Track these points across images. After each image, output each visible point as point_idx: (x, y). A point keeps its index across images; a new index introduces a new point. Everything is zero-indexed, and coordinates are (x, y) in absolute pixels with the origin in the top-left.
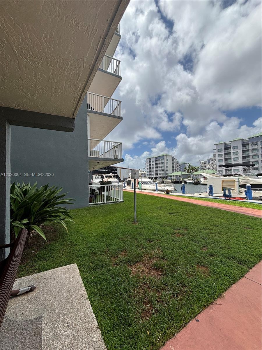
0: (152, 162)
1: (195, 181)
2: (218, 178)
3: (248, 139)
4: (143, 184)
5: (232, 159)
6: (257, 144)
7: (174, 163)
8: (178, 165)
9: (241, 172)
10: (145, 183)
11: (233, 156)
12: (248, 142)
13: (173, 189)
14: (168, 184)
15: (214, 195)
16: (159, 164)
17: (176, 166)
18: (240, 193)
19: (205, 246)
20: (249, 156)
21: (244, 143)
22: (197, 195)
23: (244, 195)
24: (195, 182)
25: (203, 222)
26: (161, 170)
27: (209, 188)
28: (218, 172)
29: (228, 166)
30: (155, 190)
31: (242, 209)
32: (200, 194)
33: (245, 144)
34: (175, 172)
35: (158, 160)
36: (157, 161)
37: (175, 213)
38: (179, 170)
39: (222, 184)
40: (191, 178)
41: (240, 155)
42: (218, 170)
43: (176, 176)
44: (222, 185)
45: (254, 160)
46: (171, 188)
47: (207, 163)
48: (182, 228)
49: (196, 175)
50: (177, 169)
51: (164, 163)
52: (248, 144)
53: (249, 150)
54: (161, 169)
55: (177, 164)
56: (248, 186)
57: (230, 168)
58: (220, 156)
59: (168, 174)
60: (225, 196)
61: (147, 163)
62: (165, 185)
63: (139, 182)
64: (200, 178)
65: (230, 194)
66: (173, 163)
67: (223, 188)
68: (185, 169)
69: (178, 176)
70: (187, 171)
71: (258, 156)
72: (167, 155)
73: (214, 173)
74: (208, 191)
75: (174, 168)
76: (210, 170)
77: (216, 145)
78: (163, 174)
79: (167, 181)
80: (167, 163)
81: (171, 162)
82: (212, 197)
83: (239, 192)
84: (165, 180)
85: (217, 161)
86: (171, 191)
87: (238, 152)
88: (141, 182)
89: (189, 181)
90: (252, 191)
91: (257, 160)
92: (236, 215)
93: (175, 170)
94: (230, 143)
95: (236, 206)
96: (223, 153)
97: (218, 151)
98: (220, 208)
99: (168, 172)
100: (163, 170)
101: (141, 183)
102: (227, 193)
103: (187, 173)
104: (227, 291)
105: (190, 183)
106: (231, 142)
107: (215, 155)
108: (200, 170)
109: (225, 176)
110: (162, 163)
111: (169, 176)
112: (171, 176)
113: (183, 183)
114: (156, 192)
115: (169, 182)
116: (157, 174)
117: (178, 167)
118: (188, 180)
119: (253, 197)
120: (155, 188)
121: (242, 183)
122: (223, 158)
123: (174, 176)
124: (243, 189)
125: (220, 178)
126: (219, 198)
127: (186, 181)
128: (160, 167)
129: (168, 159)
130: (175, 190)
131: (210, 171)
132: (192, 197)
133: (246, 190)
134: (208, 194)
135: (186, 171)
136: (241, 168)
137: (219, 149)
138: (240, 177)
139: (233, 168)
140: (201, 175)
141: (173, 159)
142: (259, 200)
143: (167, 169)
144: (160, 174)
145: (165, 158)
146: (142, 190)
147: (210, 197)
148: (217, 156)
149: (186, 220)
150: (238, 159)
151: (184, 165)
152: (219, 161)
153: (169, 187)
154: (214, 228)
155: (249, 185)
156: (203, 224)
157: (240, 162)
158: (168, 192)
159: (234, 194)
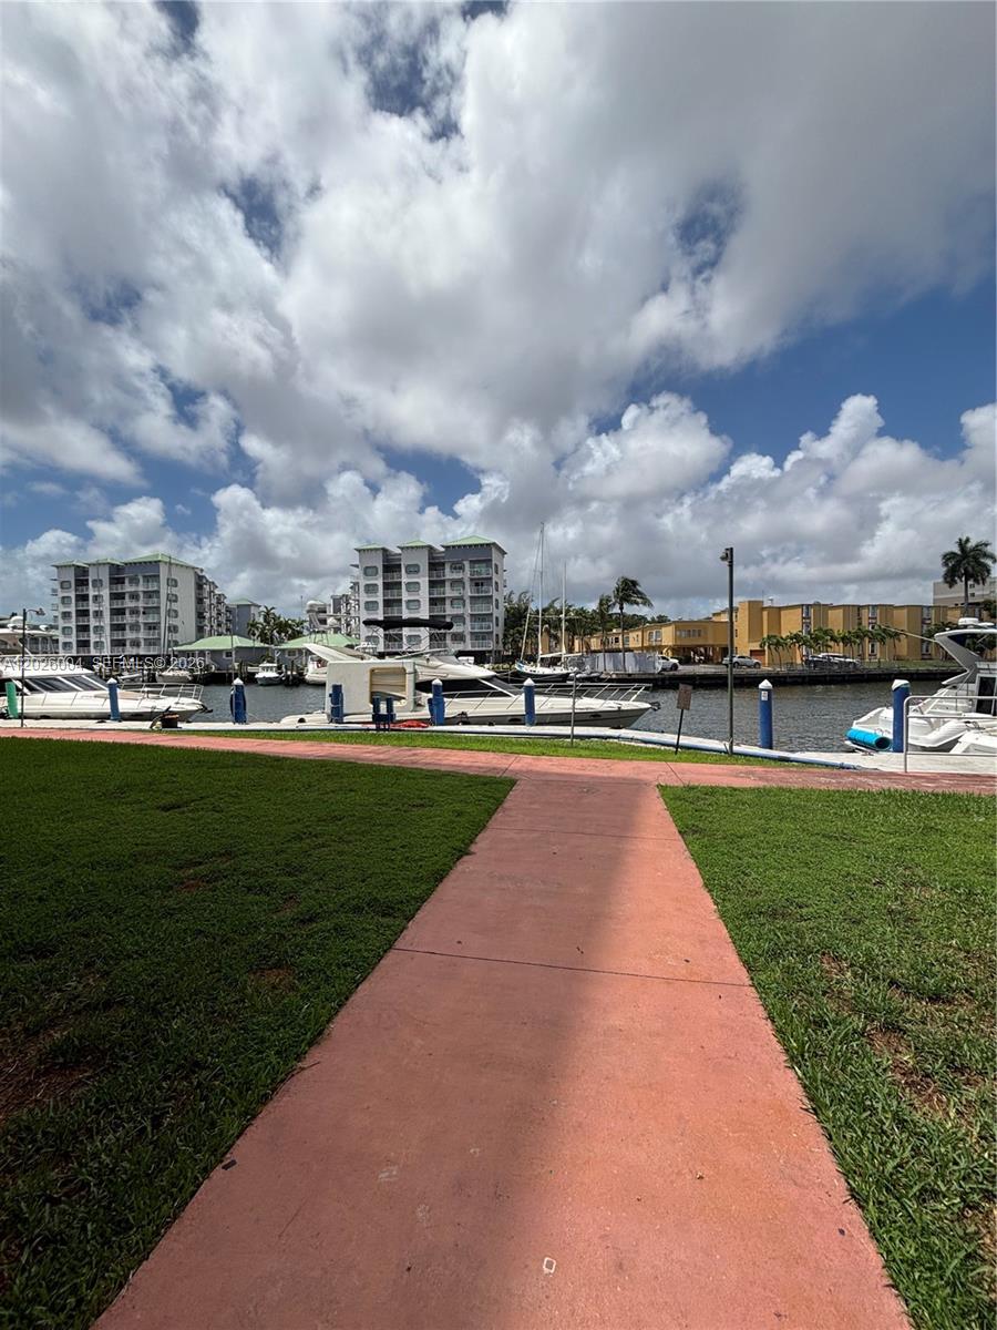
0: (94, 586)
1: (289, 673)
2: (359, 661)
3: (443, 549)
4: (32, 689)
5: (404, 604)
6: (462, 568)
7: (207, 601)
8: (223, 610)
9: (424, 645)
10: (48, 684)
11: (405, 596)
12: (443, 558)
13: (195, 708)
14: (173, 687)
15: (346, 719)
16: (134, 596)
17: (214, 614)
18: (418, 708)
19: (291, 898)
20: (444, 599)
21: (433, 558)
22: (289, 722)
23: (425, 713)
24: (288, 677)
25: (293, 816)
26: (142, 627)
27: (330, 695)
28: (363, 644)
29: (391, 624)
30: (102, 718)
31: (414, 755)
32: (302, 721)
33: (435, 565)
34: (210, 635)
35: (127, 581)
36: (121, 581)
37: (187, 804)
38: (228, 630)
39: (371, 681)
40: (273, 663)
41: (424, 595)
42: (363, 637)
43: (213, 652)
44: (372, 685)
45: (455, 612)
46: (188, 703)
47: (330, 611)
48: (213, 854)
49: (291, 652)
50: (219, 625)
51: (159, 597)
52: (443, 564)
53: (443, 582)
54: (141, 619)
55: (219, 603)
56: (436, 686)
57: (396, 631)
58: (370, 589)
59: (176, 644)
60: (377, 718)
61: (63, 585)
62: (158, 693)
63: (9, 680)
64: (307, 660)
65: (392, 710)
66: (200, 601)
67: (372, 693)
68: (252, 625)
69: (220, 652)
70: (257, 633)
71: (464, 601)
72: (170, 563)
73: (351, 647)
74: (328, 704)
75: (206, 622)
76: (338, 635)
77: (359, 551)
78: (150, 643)
79: (171, 674)
80: (173, 599)
81: (193, 595)
82: (340, 726)
83: (415, 702)
84: (162, 670)
85: (362, 605)
86: (186, 716)
87: (418, 583)
88: (20, 680)
89: (265, 672)
90: (445, 699)
91: (460, 611)
92: (398, 773)
93: (208, 629)
94: (399, 551)
95: (401, 746)
96: (380, 582)
97: (365, 574)
98: (358, 759)
99: (176, 637)
100: (152, 627)
101: (20, 685)
102: (383, 708)
103: (258, 644)
104: (343, 1012)
105: (269, 682)
106: (402, 548)
107: (355, 586)
108: (305, 632)
109: (381, 656)
110: (149, 595)
111: (179, 651)
112: (190, 654)
113: (238, 681)
114: (109, 725)
115: (183, 680)
116: (120, 643)
117: (223, 619)
118: (263, 668)
119: (446, 716)
120: (106, 707)
121: (422, 678)
122: (379, 598)
123: (202, 653)
124: (424, 694)
125: (364, 661)
126: (360, 726)
127: (254, 674)
128: (134, 612)
129: (176, 581)
130: (204, 709)
131: (341, 640)
132: (268, 734)
133: (431, 696)
134: (326, 717)
135: (254, 635)
136: (424, 632)
137: (367, 568)
138: (418, 661)
139: (406, 631)
140: (309, 652)
141: (200, 582)
142: (458, 724)
143: (174, 622)
144: (136, 643)
145: (163, 572)
146: (25, 721)
147: (333, 726)
148: (362, 589)
149: (231, 820)
150: (419, 605)
151: (247, 608)
152: (370, 606)
153: (176, 699)
154: (332, 828)
155: (437, 682)
156: (294, 821)
157: (424, 614)
158: (168, 721)
159: (403, 711)
